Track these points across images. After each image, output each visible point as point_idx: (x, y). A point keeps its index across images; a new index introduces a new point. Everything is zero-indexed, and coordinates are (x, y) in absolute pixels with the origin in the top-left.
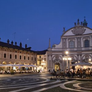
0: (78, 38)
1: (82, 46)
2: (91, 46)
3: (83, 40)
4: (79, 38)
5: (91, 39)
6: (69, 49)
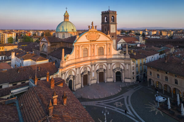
0: (91, 45)
1: (96, 54)
2: (106, 54)
4: (93, 44)
5: (106, 46)
6: (83, 58)
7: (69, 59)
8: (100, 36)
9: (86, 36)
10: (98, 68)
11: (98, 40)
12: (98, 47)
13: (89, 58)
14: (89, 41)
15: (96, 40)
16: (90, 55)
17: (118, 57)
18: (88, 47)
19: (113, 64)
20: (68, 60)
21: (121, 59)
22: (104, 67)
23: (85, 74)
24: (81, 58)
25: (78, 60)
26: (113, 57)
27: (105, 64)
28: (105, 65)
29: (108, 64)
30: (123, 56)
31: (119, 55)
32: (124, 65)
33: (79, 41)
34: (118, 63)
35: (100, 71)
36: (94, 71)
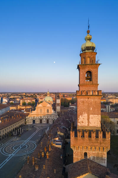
1: (46, 112)
3: (46, 109)
5: (50, 109)
6: (40, 113)
7: (33, 113)
9: (41, 104)
11: (46, 106)
16: (43, 112)
18: (42, 109)
19: (52, 117)
23: (41, 119)
25: (37, 113)
26: (52, 114)
27: (49, 116)
30: (55, 114)
33: (38, 106)
34: (54, 117)
35: (47, 119)
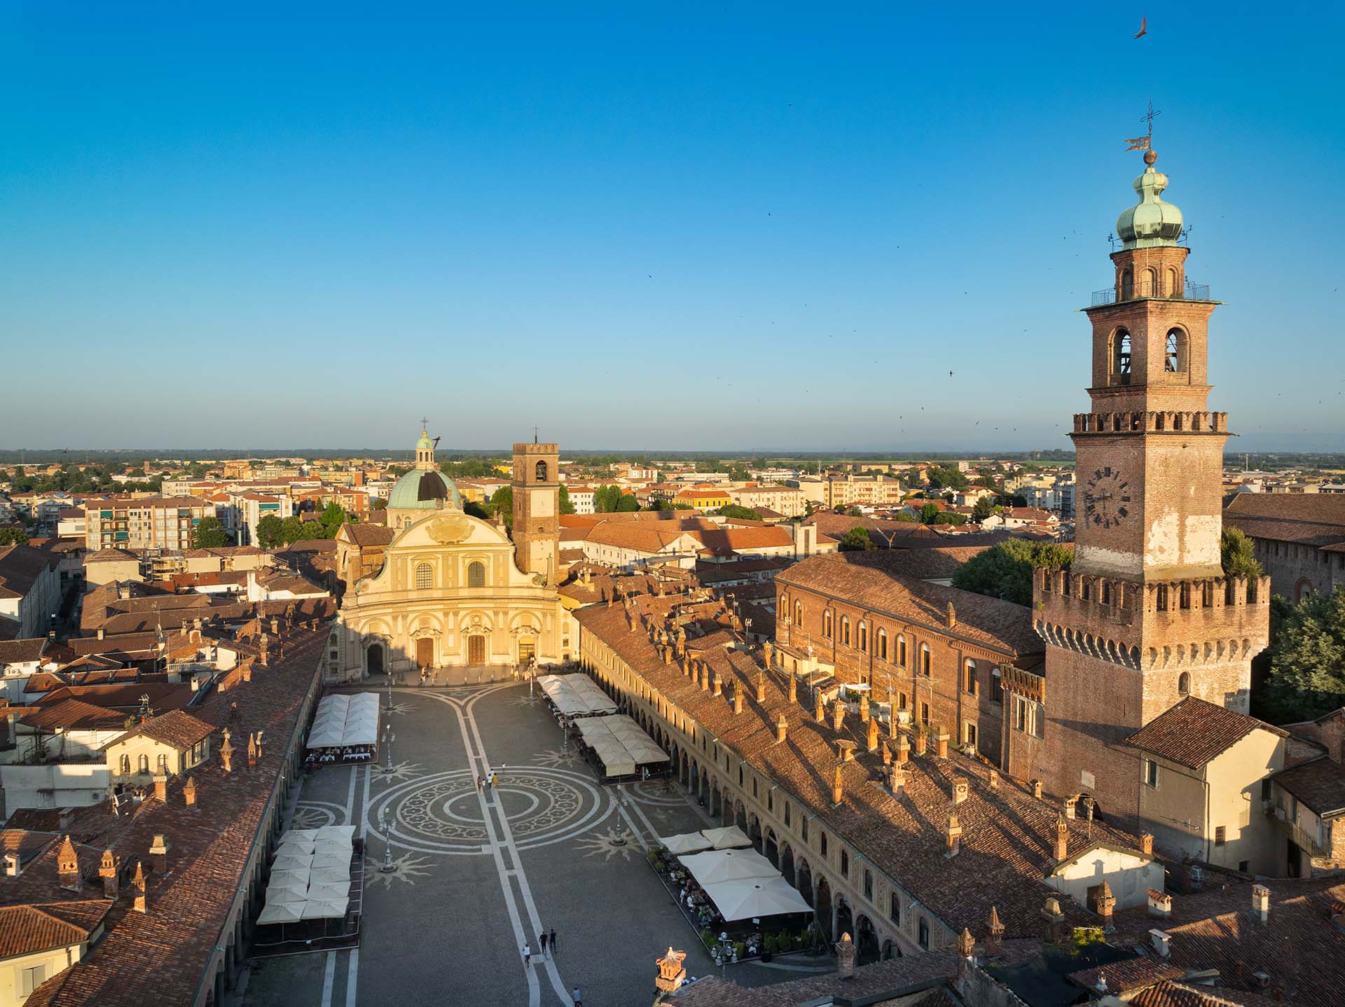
0: (446, 556)
1: (461, 584)
2: (492, 584)
3: (464, 563)
4: (449, 553)
5: (492, 560)
6: (416, 593)
7: (369, 591)
8: (473, 528)
9: (428, 528)
10: (467, 622)
11: (466, 542)
12: (468, 561)
13: (437, 594)
14: (434, 543)
15: (458, 541)
16: (440, 585)
17: (526, 593)
18: (433, 562)
19: (512, 613)
20: (367, 594)
21: (535, 599)
22: (486, 622)
23: (422, 636)
24: (410, 590)
25: (400, 597)
26: (513, 593)
27: (490, 613)
28: (488, 616)
29: (496, 614)
31: (528, 587)
32: (540, 616)
33: (401, 544)
34: (525, 612)
35: (474, 633)
36: (451, 631)
